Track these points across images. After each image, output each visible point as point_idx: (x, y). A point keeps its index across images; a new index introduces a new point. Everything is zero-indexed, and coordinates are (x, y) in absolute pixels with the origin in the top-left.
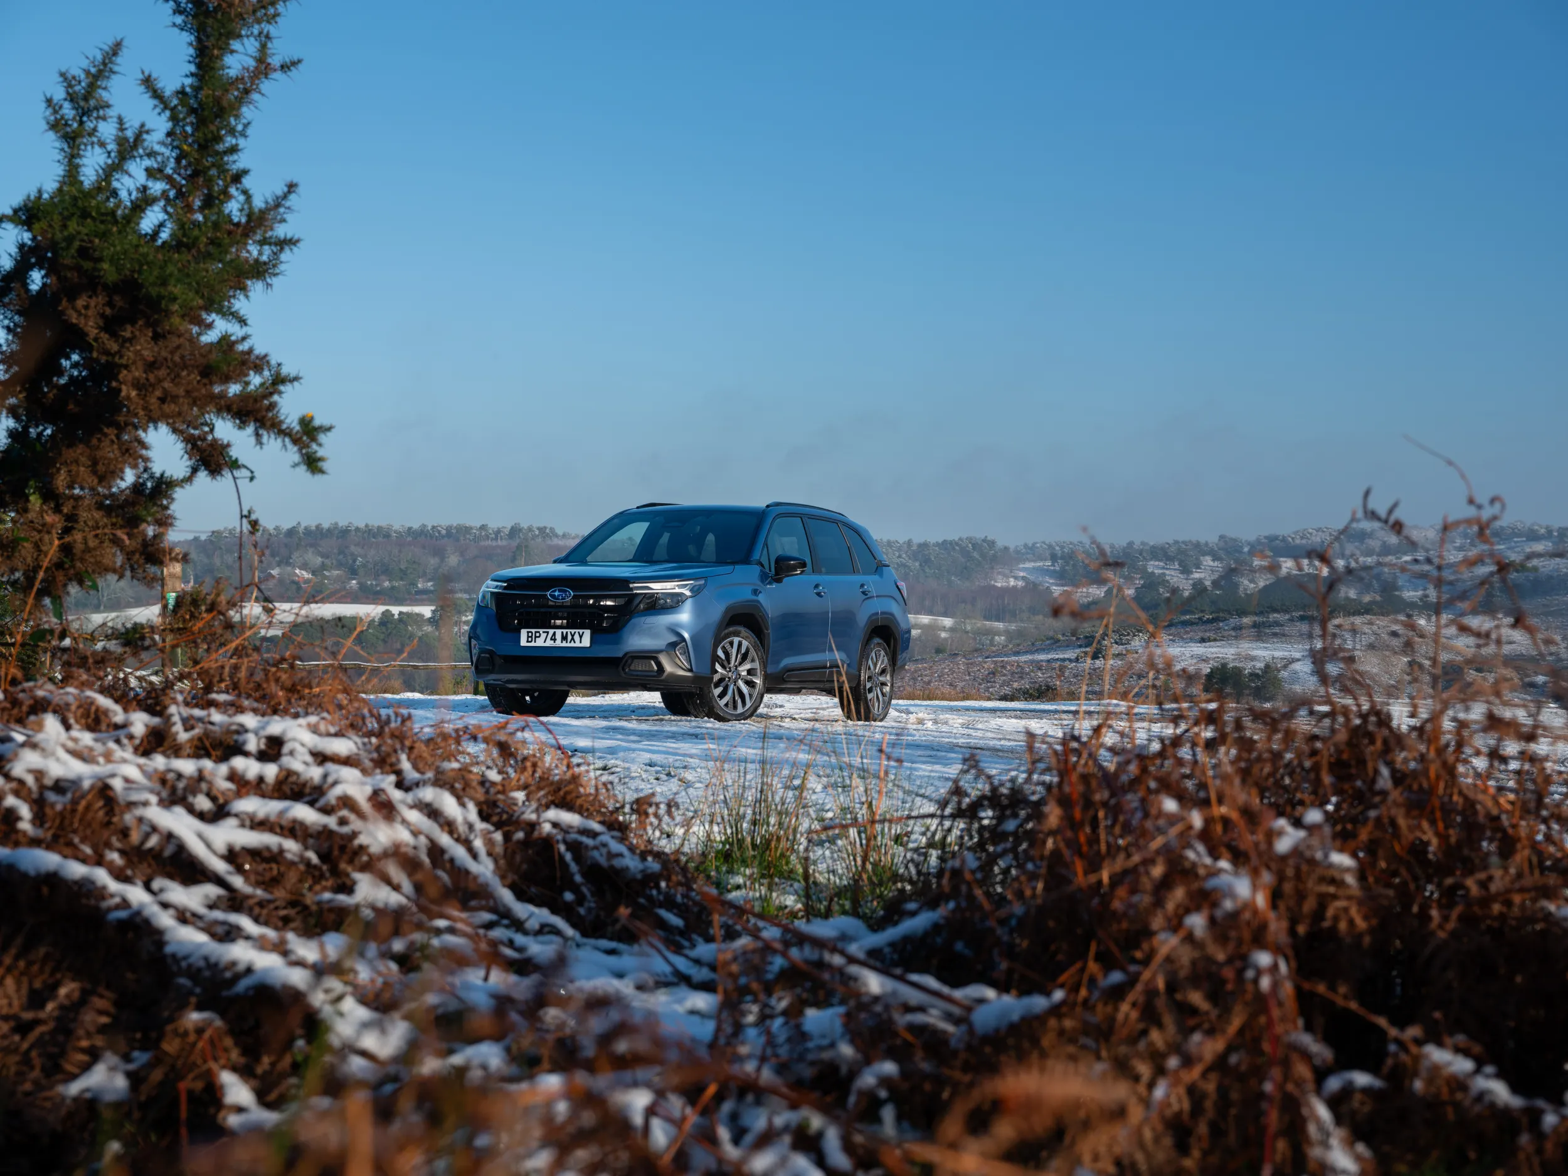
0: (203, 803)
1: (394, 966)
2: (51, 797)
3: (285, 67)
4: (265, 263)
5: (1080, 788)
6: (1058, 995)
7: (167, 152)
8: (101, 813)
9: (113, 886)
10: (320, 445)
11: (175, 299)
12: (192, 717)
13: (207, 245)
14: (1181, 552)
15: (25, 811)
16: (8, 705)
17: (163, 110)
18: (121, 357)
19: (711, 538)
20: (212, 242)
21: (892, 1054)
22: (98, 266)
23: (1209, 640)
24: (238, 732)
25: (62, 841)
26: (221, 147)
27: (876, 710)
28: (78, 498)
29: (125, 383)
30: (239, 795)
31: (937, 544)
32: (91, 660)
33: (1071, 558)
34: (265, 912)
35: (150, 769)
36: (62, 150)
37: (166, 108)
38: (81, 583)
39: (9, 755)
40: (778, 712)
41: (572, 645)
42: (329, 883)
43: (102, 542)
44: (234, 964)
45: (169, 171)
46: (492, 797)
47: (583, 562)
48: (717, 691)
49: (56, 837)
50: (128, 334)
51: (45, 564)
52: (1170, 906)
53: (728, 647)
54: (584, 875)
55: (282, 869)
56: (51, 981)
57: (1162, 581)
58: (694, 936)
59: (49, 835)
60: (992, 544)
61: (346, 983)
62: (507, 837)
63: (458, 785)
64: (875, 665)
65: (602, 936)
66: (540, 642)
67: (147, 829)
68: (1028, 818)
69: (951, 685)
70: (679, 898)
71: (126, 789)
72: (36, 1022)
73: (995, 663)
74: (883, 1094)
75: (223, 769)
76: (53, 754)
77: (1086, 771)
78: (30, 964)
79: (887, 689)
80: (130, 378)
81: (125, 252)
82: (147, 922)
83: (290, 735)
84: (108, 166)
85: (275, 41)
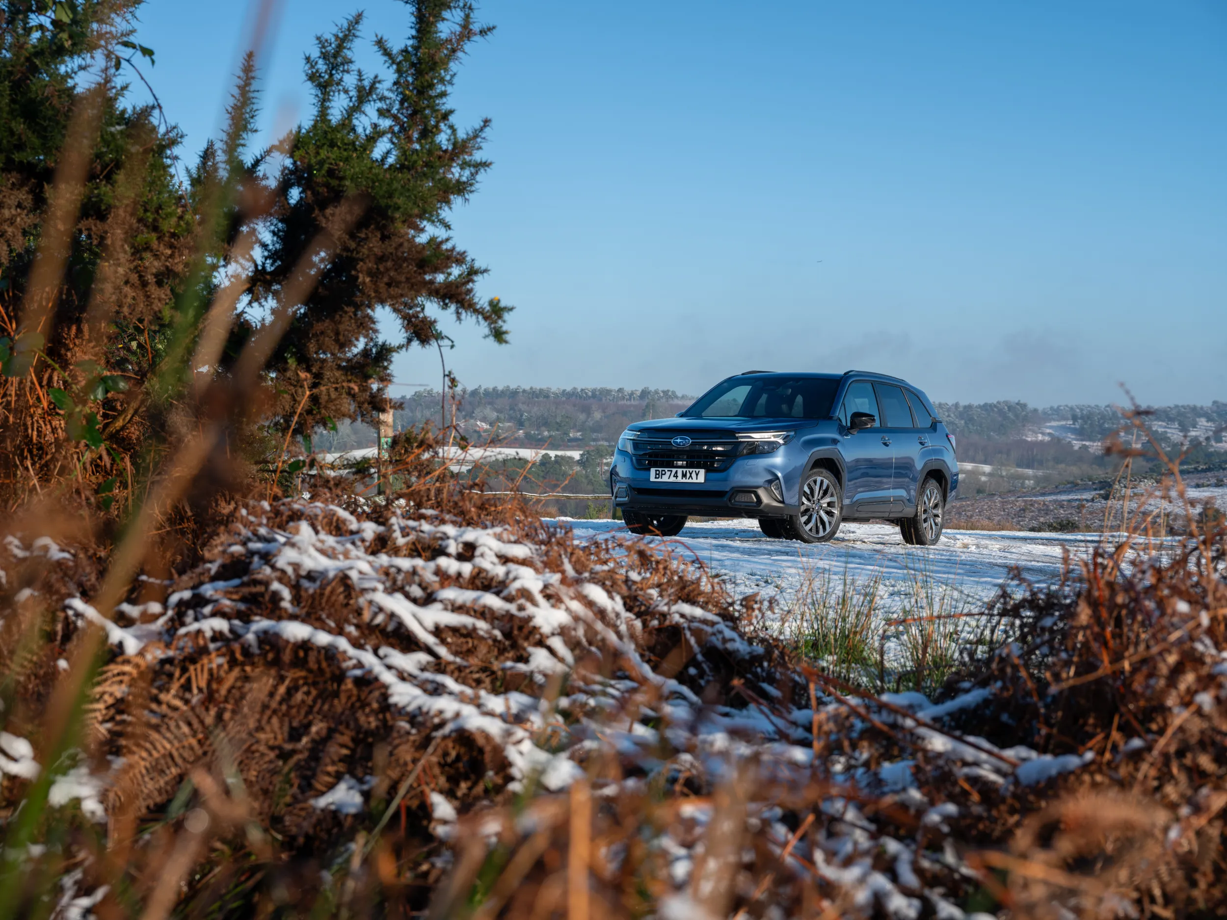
0: (416, 591)
1: (560, 719)
2: (305, 583)
3: (483, 32)
4: (464, 183)
5: (1106, 593)
6: (1089, 756)
7: (393, 96)
8: (342, 597)
9: (352, 651)
10: (504, 321)
11: (398, 208)
12: (407, 527)
13: (422, 167)
14: (1180, 414)
15: (286, 593)
16: (272, 515)
17: (391, 65)
18: (358, 253)
19: (799, 399)
20: (427, 164)
21: (951, 798)
22: (343, 183)
23: (1203, 486)
24: (441, 539)
25: (313, 616)
26: (432, 93)
27: (929, 535)
28: (324, 361)
29: (361, 272)
30: (443, 586)
31: (980, 407)
32: (332, 483)
33: (1088, 418)
34: (463, 675)
35: (377, 565)
36: (317, 95)
37: (393, 62)
38: (325, 425)
39: (274, 551)
40: (852, 536)
41: (690, 481)
42: (511, 654)
43: (340, 394)
44: (442, 712)
45: (394, 111)
46: (633, 593)
47: (700, 417)
48: (803, 519)
49: (308, 614)
50: (363, 236)
51: (299, 411)
52: (1182, 687)
53: (812, 484)
54: (704, 655)
55: (476, 642)
56: (305, 721)
57: (1164, 438)
58: (791, 705)
59: (304, 611)
60: (1024, 406)
61: (525, 730)
62: (645, 624)
63: (609, 584)
64: (930, 500)
66: (665, 479)
67: (376, 610)
68: (1061, 618)
69: (989, 519)
70: (778, 676)
71: (360, 579)
72: (294, 752)
73: (1025, 501)
74: (945, 829)
75: (432, 565)
76: (306, 552)
77: (1112, 579)
78: (290, 707)
79: (939, 520)
80: (365, 268)
81: (362, 173)
82: (376, 679)
83: (481, 541)
84: (350, 108)
85: (476, 11)
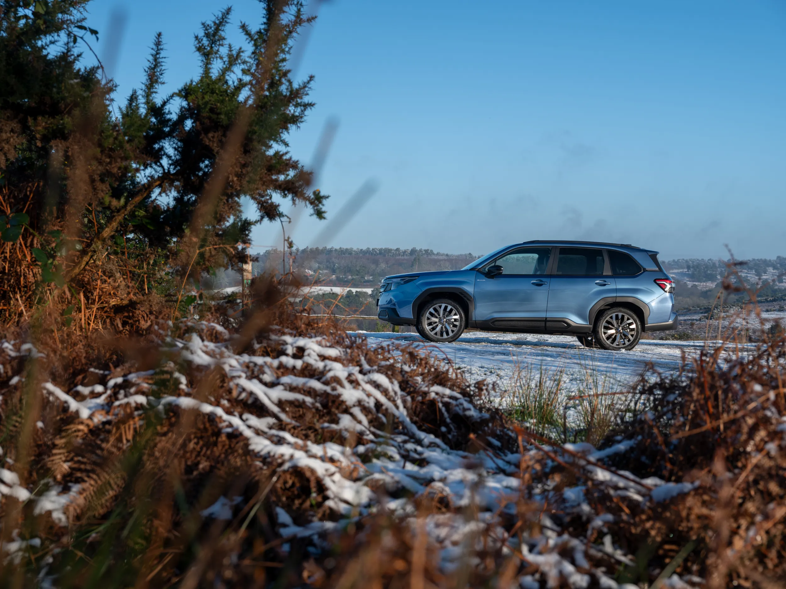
0: (267, 378)
3: (309, 20)
4: (297, 116)
7: (252, 61)
8: (219, 382)
9: (225, 417)
10: (323, 205)
11: (256, 133)
13: (270, 106)
14: (756, 265)
15: (183, 380)
16: (175, 329)
17: (251, 41)
20: (273, 105)
21: (609, 510)
22: (219, 117)
23: (771, 311)
24: (283, 344)
25: (201, 395)
26: (278, 59)
28: (207, 231)
29: (231, 174)
30: (284, 375)
32: (213, 309)
33: (697, 267)
34: (296, 431)
35: (241, 361)
36: (202, 61)
37: (252, 39)
38: (208, 272)
42: (327, 418)
43: (218, 252)
44: (282, 455)
45: (252, 71)
46: (406, 380)
49: (197, 393)
51: (192, 263)
52: (757, 439)
54: (451, 418)
55: (305, 411)
56: (196, 461)
58: (506, 451)
59: (195, 391)
61: (337, 467)
62: (413, 399)
63: (390, 373)
65: (460, 449)
67: (241, 390)
68: (680, 395)
70: (498, 432)
71: (230, 370)
74: (606, 530)
75: (276, 361)
76: (196, 353)
77: (712, 370)
78: (185, 452)
80: (233, 171)
81: (232, 110)
82: (241, 434)
83: (308, 346)
84: (224, 68)
85: (304, 7)
